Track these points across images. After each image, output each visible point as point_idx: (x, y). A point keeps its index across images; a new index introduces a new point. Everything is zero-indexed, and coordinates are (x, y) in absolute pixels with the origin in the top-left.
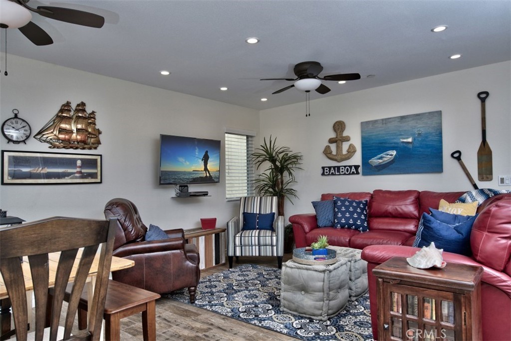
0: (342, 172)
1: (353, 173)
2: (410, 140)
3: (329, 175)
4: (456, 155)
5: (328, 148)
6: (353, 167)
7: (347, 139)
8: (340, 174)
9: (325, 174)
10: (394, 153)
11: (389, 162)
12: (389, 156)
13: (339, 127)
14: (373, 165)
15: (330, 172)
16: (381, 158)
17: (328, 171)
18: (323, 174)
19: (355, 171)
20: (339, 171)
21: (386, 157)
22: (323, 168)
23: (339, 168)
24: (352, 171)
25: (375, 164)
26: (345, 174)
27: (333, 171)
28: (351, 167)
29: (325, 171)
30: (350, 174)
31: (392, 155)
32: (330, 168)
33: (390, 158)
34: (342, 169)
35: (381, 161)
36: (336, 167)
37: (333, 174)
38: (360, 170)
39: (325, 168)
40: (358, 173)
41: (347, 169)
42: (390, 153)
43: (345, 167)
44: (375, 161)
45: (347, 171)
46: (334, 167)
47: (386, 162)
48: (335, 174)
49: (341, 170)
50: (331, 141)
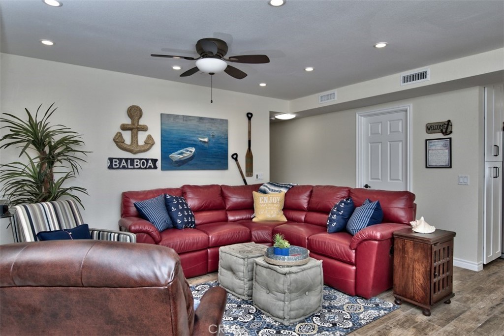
0: (137, 165)
1: (150, 167)
2: (206, 140)
3: (119, 168)
4: (235, 157)
5: (119, 135)
6: (150, 161)
7: (144, 129)
8: (134, 168)
9: (114, 167)
10: (193, 150)
11: (188, 158)
12: (188, 152)
13: (135, 113)
14: (174, 160)
15: (120, 165)
16: (181, 154)
17: (117, 163)
18: (110, 167)
19: (152, 165)
20: (132, 164)
21: (186, 153)
22: (111, 160)
23: (132, 160)
24: (149, 165)
25: (176, 159)
26: (140, 168)
27: (125, 164)
28: (147, 160)
29: (114, 163)
30: (146, 168)
31: (191, 152)
32: (120, 160)
33: (190, 154)
34: (137, 162)
35: (181, 156)
36: (129, 159)
37: (124, 167)
38: (159, 164)
39: (114, 160)
40: (155, 167)
41: (143, 162)
42: (190, 150)
43: (141, 159)
44: (175, 156)
45: (143, 165)
46: (126, 160)
47: (186, 158)
48: (128, 168)
49: (135, 163)
50: (124, 128)
